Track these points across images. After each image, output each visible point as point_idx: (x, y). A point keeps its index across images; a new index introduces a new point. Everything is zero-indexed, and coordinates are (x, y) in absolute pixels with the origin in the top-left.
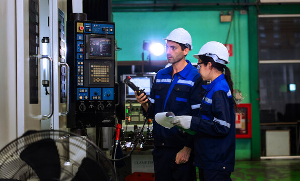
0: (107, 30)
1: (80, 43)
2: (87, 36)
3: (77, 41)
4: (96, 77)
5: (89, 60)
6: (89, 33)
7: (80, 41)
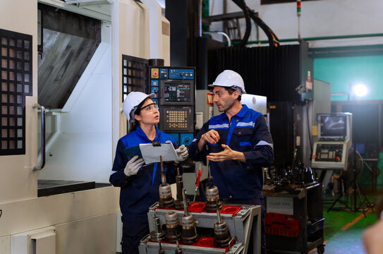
0: (187, 75)
1: (155, 88)
2: (162, 82)
3: (151, 87)
4: (172, 123)
5: (164, 105)
6: (165, 79)
7: (155, 87)
